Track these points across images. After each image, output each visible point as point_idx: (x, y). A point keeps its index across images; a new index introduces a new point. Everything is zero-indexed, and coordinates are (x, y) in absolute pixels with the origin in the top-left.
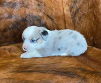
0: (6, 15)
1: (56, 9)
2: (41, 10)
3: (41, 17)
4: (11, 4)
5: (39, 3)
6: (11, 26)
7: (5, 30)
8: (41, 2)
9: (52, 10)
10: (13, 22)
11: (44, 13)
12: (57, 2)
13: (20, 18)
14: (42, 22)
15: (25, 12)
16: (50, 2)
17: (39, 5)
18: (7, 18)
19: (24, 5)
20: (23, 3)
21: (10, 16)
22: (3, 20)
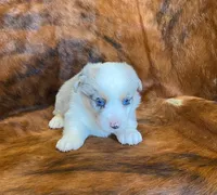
0: (11, 46)
1: (124, 21)
2: (89, 28)
3: (91, 44)
4: (20, 21)
6: (24, 70)
8: (88, 9)
9: (115, 23)
10: (27, 60)
11: (98, 34)
13: (42, 51)
14: (94, 55)
15: (53, 35)
16: (107, 6)
17: (83, 15)
19: (51, 20)
20: (47, 15)
21: (21, 48)
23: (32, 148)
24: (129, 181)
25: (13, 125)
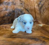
2: (22, 6)
3: (22, 10)
4: (7, 3)
5: (21, 2)
7: (4, 17)
8: (22, 2)
9: (28, 6)
11: (24, 8)
12: (31, 1)
14: (23, 13)
15: (14, 7)
16: (27, 2)
18: (5, 10)
20: (13, 3)
22: (3, 12)
23: (7, 32)
24: (29, 41)
25: (3, 26)
